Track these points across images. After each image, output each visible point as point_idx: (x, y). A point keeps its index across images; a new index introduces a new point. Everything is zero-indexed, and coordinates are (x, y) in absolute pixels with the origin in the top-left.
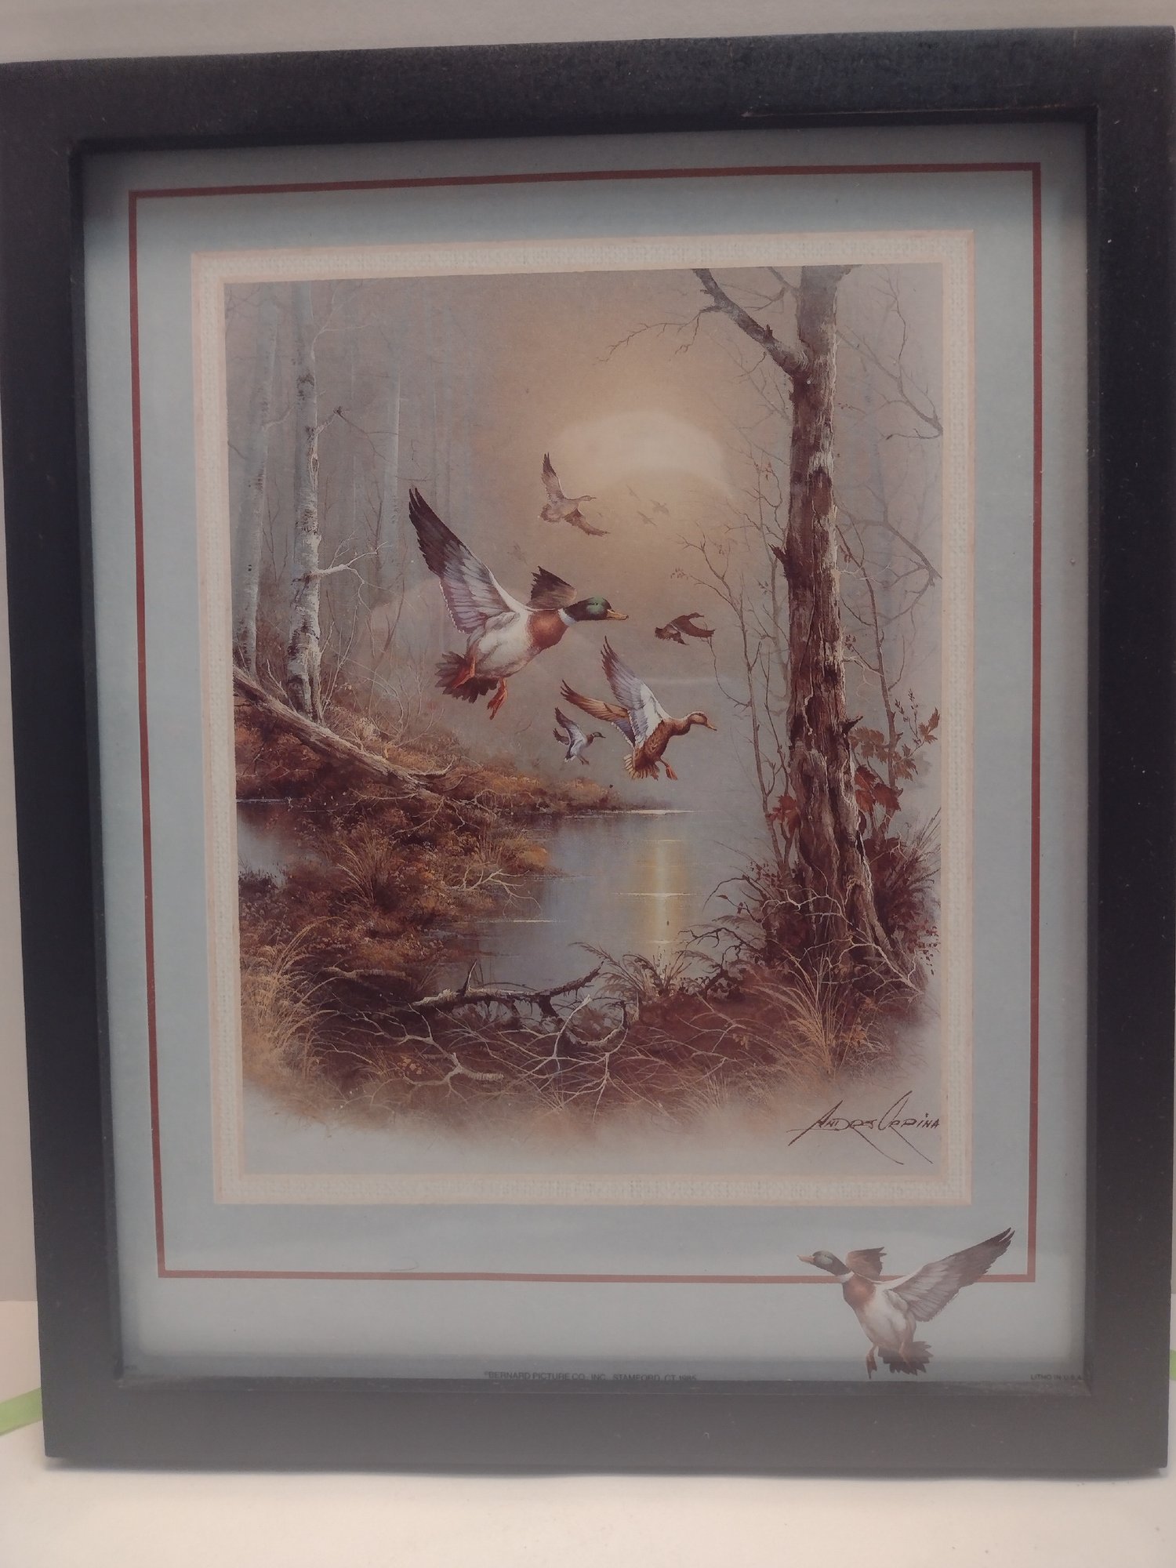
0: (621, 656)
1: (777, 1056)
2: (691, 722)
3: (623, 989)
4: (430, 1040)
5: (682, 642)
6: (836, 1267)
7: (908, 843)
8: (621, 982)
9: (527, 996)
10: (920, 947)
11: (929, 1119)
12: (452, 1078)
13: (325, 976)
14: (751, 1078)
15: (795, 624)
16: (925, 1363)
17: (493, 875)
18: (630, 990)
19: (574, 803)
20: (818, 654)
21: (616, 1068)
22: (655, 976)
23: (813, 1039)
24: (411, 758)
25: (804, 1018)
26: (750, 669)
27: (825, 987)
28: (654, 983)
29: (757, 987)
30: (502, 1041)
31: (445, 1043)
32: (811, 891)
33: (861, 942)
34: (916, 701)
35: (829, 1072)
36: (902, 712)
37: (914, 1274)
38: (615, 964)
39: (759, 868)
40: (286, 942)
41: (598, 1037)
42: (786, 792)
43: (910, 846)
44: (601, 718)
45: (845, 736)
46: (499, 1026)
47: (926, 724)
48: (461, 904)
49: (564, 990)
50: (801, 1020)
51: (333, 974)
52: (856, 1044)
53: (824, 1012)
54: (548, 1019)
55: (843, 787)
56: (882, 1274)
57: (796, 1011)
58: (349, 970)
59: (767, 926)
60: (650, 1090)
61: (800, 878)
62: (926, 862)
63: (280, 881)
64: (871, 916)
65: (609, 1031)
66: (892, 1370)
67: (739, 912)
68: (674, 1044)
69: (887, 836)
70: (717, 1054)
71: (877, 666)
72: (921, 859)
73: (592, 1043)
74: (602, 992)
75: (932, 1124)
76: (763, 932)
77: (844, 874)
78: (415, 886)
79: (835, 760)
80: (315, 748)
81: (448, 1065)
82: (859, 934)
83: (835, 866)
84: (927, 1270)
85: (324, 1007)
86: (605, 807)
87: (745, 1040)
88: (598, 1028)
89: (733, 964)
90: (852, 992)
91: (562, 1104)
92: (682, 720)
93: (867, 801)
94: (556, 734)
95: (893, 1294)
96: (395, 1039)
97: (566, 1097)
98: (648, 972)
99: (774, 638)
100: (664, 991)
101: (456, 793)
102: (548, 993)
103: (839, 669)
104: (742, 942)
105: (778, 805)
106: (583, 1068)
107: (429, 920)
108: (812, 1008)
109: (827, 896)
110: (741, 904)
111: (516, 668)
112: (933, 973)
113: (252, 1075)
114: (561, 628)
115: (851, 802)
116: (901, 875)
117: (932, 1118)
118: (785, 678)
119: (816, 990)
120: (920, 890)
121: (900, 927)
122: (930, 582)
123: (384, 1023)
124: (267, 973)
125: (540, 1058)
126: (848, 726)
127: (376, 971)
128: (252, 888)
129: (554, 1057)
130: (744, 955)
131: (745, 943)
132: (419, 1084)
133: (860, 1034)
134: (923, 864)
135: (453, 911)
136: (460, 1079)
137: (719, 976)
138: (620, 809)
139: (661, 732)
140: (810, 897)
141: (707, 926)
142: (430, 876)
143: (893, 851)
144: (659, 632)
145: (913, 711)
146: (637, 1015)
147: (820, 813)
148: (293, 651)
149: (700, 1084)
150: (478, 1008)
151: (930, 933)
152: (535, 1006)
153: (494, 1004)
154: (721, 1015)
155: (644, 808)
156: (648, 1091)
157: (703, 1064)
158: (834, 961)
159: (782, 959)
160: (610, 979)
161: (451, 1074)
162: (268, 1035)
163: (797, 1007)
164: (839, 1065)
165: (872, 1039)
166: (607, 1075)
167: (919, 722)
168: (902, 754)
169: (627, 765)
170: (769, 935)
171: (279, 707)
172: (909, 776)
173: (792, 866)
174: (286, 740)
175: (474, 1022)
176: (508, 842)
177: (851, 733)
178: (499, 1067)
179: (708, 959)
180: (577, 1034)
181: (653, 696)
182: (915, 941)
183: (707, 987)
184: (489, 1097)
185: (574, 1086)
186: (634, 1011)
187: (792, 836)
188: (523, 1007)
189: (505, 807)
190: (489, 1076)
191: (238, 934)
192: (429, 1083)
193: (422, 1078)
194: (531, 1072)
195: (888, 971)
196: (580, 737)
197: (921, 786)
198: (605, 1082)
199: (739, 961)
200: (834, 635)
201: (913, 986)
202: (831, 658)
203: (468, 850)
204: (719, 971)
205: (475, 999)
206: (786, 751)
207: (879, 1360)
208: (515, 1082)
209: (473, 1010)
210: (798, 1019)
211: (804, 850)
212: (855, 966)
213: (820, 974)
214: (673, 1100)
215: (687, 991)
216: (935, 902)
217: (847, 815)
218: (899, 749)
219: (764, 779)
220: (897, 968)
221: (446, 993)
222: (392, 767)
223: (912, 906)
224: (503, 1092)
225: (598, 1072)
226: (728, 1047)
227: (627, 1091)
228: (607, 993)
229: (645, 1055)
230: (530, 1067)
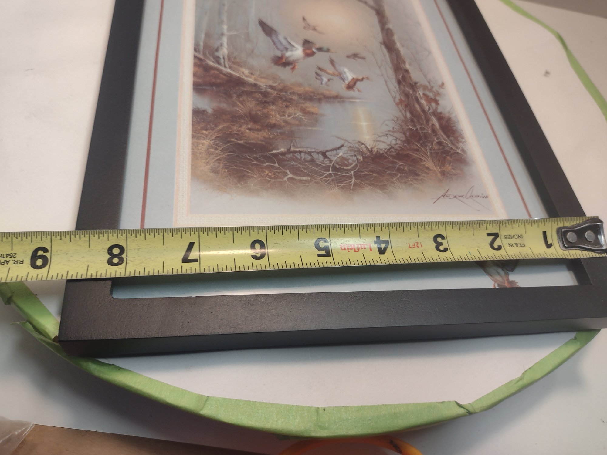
1: (420, 173)
2: (363, 78)
3: (355, 151)
4: (277, 165)
5: (356, 60)
8: (353, 149)
9: (316, 152)
10: (460, 142)
12: (288, 179)
13: (229, 142)
14: (412, 181)
17: (298, 114)
18: (357, 151)
19: (326, 96)
20: (401, 66)
21: (357, 176)
22: (366, 147)
23: (431, 168)
26: (380, 68)
27: (431, 153)
28: (366, 149)
29: (406, 152)
30: (308, 166)
31: (284, 166)
32: (417, 125)
33: (439, 140)
34: (435, 79)
35: (441, 179)
36: (432, 81)
38: (350, 143)
39: (397, 118)
40: (212, 130)
41: (347, 166)
42: (401, 98)
43: (447, 115)
44: (331, 75)
45: (416, 86)
46: (306, 161)
47: (440, 85)
48: (286, 122)
49: (331, 150)
50: (426, 163)
51: (233, 142)
52: (448, 170)
53: (433, 160)
54: (326, 159)
55: (419, 98)
58: (241, 140)
59: (404, 134)
61: (412, 121)
63: (210, 111)
64: (440, 132)
65: (352, 164)
67: (393, 130)
68: (379, 169)
69: (438, 111)
70: (396, 173)
71: (420, 70)
72: (452, 118)
73: (346, 168)
74: (346, 151)
75: (485, 197)
76: (403, 136)
77: (427, 121)
78: (267, 116)
80: (225, 75)
81: (285, 174)
82: (438, 138)
83: (424, 119)
85: (229, 152)
86: (337, 98)
87: (406, 168)
88: (347, 163)
89: (395, 145)
90: (441, 155)
91: (337, 188)
93: (429, 102)
96: (261, 164)
97: (338, 186)
98: (363, 146)
99: (385, 61)
100: (371, 151)
101: (281, 90)
102: (325, 151)
103: (409, 70)
104: (397, 138)
105: (399, 101)
106: (344, 176)
107: (273, 126)
109: (423, 126)
110: (394, 127)
112: (468, 150)
113: (196, 176)
114: (314, 53)
115: (423, 102)
116: (447, 122)
117: (484, 195)
118: (392, 71)
119: (428, 153)
120: (455, 126)
121: (451, 136)
123: (256, 159)
124: (204, 140)
125: (325, 172)
126: (415, 83)
127: (252, 141)
128: (197, 113)
129: (331, 172)
130: (398, 142)
132: (273, 180)
133: (448, 168)
134: (453, 120)
135: (283, 124)
136: (291, 179)
138: (343, 99)
139: (354, 80)
141: (382, 133)
142: (273, 113)
143: (441, 115)
144: (347, 57)
145: (435, 81)
146: (362, 159)
147: (414, 104)
149: (393, 183)
150: (296, 155)
151: (462, 138)
152: (320, 155)
153: (303, 154)
154: (395, 160)
155: (352, 99)
156: (372, 184)
157: (391, 175)
158: (432, 144)
159: (413, 144)
160: (349, 148)
161: (287, 177)
162: (204, 161)
163: (423, 159)
164: (444, 177)
165: (453, 169)
166: (354, 179)
167: (438, 84)
168: (435, 91)
169: (343, 88)
170: (406, 137)
171: (211, 63)
172: (440, 97)
173: (409, 118)
174: (214, 72)
175: (296, 160)
176: (302, 105)
178: (308, 175)
179: (385, 143)
180: (339, 165)
181: (349, 71)
182: (458, 140)
183: (387, 151)
184: (304, 186)
185: (342, 182)
186: (361, 159)
187: (406, 110)
188: (315, 156)
189: (300, 95)
190: (304, 178)
191: (191, 126)
192: (278, 180)
193: (275, 178)
194: (322, 177)
195: (452, 149)
196: (325, 79)
197: (445, 100)
198: (353, 181)
199: (397, 144)
200: (405, 62)
201: (462, 154)
202: (405, 67)
203: (287, 107)
204: (390, 147)
205: (295, 152)
206: (398, 88)
208: (315, 180)
209: (294, 156)
210: (424, 162)
211: (411, 113)
212: (440, 147)
213: (428, 149)
214: (383, 188)
215: (380, 152)
216: (461, 130)
217: (423, 105)
219: (392, 95)
220: (455, 148)
221: (282, 150)
222: (256, 82)
223: (453, 131)
224: (310, 184)
225: (350, 177)
226: (400, 170)
227: (363, 184)
228: (349, 152)
229: (368, 172)
230: (321, 175)
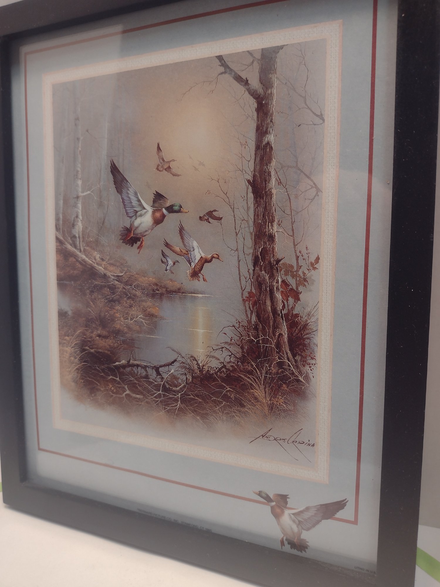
0: (185, 228)
1: (245, 404)
2: (213, 257)
3: (185, 368)
4: (118, 379)
5: (209, 223)
6: (268, 499)
7: (304, 317)
8: (185, 365)
9: (151, 366)
10: (308, 364)
11: (310, 443)
12: (125, 395)
13: (84, 350)
14: (235, 412)
15: (256, 215)
16: (306, 548)
17: (139, 317)
18: (188, 368)
19: (168, 290)
20: (265, 228)
21: (183, 401)
22: (198, 364)
23: (260, 399)
24: (112, 268)
25: (257, 390)
26: (237, 235)
27: (266, 377)
28: (197, 367)
29: (238, 374)
30: (143, 383)
31: (123, 380)
32: (261, 334)
33: (281, 359)
34: (309, 251)
35: (267, 415)
36: (302, 256)
37: (301, 509)
38: (183, 357)
39: (239, 323)
40: (72, 336)
41: (176, 387)
42: (251, 290)
43: (305, 318)
44: (178, 254)
45: (276, 266)
46: (142, 377)
47: (313, 262)
48: (129, 328)
49: (164, 366)
50: (256, 391)
51: (87, 350)
52: (278, 404)
53: (265, 388)
54: (158, 376)
55: (275, 288)
56: (288, 506)
57: (254, 386)
58: (92, 349)
59: (242, 348)
60: (196, 411)
61: (256, 329)
62: (311, 326)
63: (70, 313)
64: (286, 348)
65: (180, 384)
66: (291, 548)
67: (231, 341)
68: (205, 393)
69: (294, 313)
70: (221, 400)
71: (291, 234)
72: (309, 324)
73: (174, 389)
74: (178, 368)
75: (311, 445)
76: (240, 350)
77: (275, 328)
78: (113, 319)
79: (272, 276)
80: (80, 263)
81: (124, 390)
82: (281, 356)
83: (271, 324)
84: (307, 509)
85: (84, 362)
86: (180, 292)
87: (232, 396)
88: (176, 383)
89: (229, 363)
90: (277, 381)
91: (163, 411)
92: (209, 256)
93: (286, 296)
94: (162, 260)
95: (292, 516)
96: (107, 377)
97: (165, 409)
98: (195, 362)
99: (247, 221)
100: (201, 370)
101: (127, 283)
102: (158, 366)
103: (275, 236)
104: (232, 354)
105: (247, 295)
106: (171, 398)
107: (117, 332)
108: (260, 385)
109: (268, 337)
110: (232, 338)
111: (147, 233)
112: (313, 377)
113: (63, 384)
114: (164, 216)
115: (279, 296)
116: (300, 331)
117: (312, 443)
118: (251, 239)
119: (262, 379)
120: (308, 338)
121: (299, 354)
122: (317, 195)
123: (103, 370)
124: (67, 347)
125: (155, 392)
126: (278, 261)
127: (100, 350)
128: (62, 314)
129: (160, 392)
130: (233, 360)
131: (233, 354)
132: (114, 395)
133: (280, 400)
134: (310, 327)
135: (126, 330)
136: (127, 395)
137: (222, 367)
138: (185, 293)
139: (201, 261)
140: (260, 337)
141: (218, 345)
142: (118, 315)
143: (296, 319)
144: (200, 217)
145: (307, 255)
146: (191, 380)
147: (265, 300)
148: (73, 225)
149: (215, 412)
150: (134, 369)
151: (312, 358)
152: (154, 370)
153: (139, 368)
154: (223, 384)
155: (194, 293)
156: (194, 411)
157: (216, 403)
158: (270, 366)
159: (248, 363)
160: (181, 363)
161: (125, 393)
162: (67, 370)
163: (254, 385)
164: (271, 412)
165: (285, 403)
166: (179, 402)
167: (310, 261)
168: (302, 275)
169: (188, 274)
170: (243, 352)
171: (69, 247)
172: (305, 285)
173: (253, 323)
174: (72, 259)
175: (132, 374)
176: (144, 304)
177: (279, 265)
178: (141, 393)
179: (219, 359)
180: (169, 384)
181: (198, 246)
182: (306, 361)
183: (218, 372)
184: (138, 404)
185: (167, 405)
186: (190, 378)
187: (253, 309)
188: (150, 371)
189: (144, 289)
190: (138, 396)
191: (58, 331)
192: (118, 396)
193: (116, 393)
194: (152, 397)
195: (293, 374)
196: (170, 262)
197: (310, 291)
198: (179, 405)
199: (230, 362)
200: (273, 220)
201: (305, 382)
202: (271, 230)
203: (131, 306)
204: (223, 365)
205: (133, 365)
206: (251, 271)
207: (286, 543)
208: (146, 400)
209: (132, 370)
210: (255, 390)
211: (258, 316)
212: (279, 370)
213: (264, 372)
214: (204, 417)
215: (210, 372)
216: (315, 344)
217: (277, 301)
218: (300, 273)
219: (242, 283)
220: (298, 373)
221: (123, 362)
222: (105, 272)
223: (305, 345)
224: (143, 403)
225: (176, 400)
226: (226, 397)
227: (187, 410)
228: (180, 369)
229: (194, 397)
230: (152, 395)
